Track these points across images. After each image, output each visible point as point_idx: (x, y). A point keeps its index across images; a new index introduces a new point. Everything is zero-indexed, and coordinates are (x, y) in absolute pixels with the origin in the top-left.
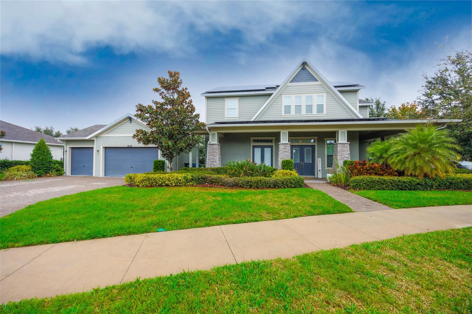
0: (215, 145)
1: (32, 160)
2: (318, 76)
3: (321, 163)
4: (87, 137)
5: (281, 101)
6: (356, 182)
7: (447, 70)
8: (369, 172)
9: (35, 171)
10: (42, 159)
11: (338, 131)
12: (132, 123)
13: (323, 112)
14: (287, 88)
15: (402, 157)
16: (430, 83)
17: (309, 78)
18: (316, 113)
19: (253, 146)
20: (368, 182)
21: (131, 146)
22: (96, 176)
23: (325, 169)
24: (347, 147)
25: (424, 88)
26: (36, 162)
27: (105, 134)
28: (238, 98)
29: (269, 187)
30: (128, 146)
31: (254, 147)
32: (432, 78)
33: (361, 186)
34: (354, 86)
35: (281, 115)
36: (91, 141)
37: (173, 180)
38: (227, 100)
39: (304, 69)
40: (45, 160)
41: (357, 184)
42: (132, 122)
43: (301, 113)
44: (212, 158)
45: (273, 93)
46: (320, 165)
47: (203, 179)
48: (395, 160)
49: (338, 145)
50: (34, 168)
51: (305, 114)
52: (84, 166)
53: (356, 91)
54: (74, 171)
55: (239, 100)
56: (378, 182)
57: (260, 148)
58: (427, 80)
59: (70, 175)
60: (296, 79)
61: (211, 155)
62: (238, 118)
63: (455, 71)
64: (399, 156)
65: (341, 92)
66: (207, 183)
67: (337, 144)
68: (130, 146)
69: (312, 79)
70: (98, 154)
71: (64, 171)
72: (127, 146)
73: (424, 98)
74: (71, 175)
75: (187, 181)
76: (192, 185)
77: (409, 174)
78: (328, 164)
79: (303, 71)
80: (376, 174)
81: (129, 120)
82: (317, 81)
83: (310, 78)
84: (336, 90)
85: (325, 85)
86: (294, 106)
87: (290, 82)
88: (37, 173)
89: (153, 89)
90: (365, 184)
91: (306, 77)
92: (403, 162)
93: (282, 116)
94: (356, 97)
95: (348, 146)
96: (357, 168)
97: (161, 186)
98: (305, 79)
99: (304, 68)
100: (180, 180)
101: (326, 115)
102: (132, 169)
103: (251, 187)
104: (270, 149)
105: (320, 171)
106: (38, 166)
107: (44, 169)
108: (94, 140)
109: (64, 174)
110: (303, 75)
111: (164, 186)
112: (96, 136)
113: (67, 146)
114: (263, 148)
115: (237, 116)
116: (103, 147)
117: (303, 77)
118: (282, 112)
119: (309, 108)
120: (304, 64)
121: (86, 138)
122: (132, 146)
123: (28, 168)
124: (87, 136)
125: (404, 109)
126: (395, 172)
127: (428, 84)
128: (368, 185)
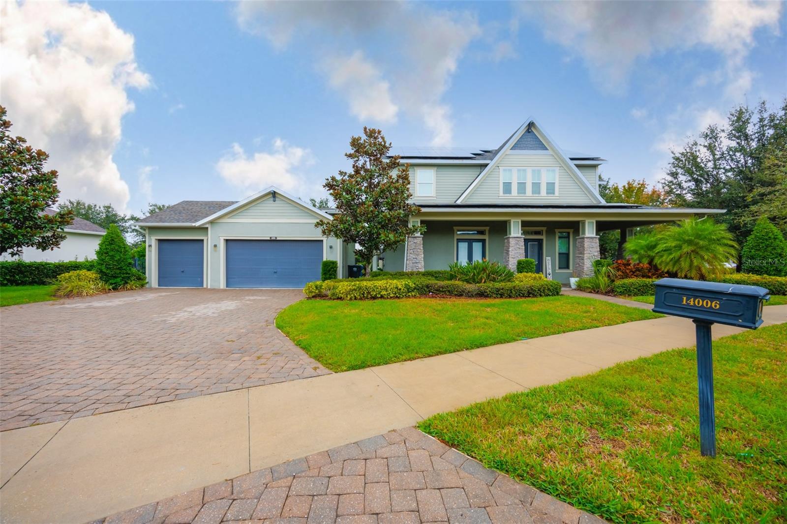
0: (417, 238)
1: (101, 261)
2: (548, 142)
3: (550, 263)
4: (197, 223)
5: (497, 176)
6: (624, 287)
7: (696, 144)
8: (635, 274)
9: (106, 281)
10: (119, 260)
11: (585, 220)
12: (276, 202)
13: (554, 193)
14: (507, 157)
15: (676, 255)
16: (677, 159)
17: (536, 145)
18: (546, 195)
19: (457, 239)
20: (640, 286)
21: (276, 238)
22: (213, 288)
23: (556, 271)
24: (596, 243)
25: (670, 165)
26: (109, 265)
27: (229, 218)
28: (435, 168)
29: (524, 296)
30: (271, 238)
31: (459, 240)
32: (680, 154)
33: (631, 292)
34: (593, 159)
35: (498, 195)
36: (203, 229)
37: (391, 289)
38: (418, 170)
39: (529, 132)
40: (123, 261)
41: (626, 290)
42: (277, 199)
43: (525, 193)
44: (414, 257)
45: (489, 164)
46: (550, 266)
47: (427, 287)
48: (667, 258)
49: (586, 239)
50: (106, 275)
51: (531, 195)
52: (183, 272)
53: (595, 167)
54: (164, 279)
55: (437, 171)
56: (651, 285)
57: (467, 243)
58: (673, 155)
59: (157, 287)
60: (519, 146)
61: (412, 253)
62: (435, 198)
63: (705, 146)
64: (671, 254)
65: (578, 166)
66: (431, 293)
67: (583, 238)
68: (274, 238)
69: (541, 146)
70: (216, 251)
71: (147, 281)
72: (269, 239)
73: (670, 178)
74: (159, 286)
75: (409, 289)
76: (415, 297)
77: (683, 276)
78: (559, 266)
79: (529, 134)
80: (643, 276)
81: (271, 196)
82: (547, 149)
83: (538, 145)
84: (572, 164)
85: (557, 156)
86: (517, 184)
87: (511, 149)
88: (111, 284)
89: (346, 154)
90: (636, 288)
91: (532, 143)
92: (677, 261)
93: (500, 198)
94: (594, 174)
95: (598, 241)
96: (620, 269)
97: (374, 298)
98: (530, 146)
99: (530, 130)
100: (400, 289)
101: (558, 198)
102: (275, 276)
103: (501, 297)
104: (480, 244)
105: (549, 275)
106: (111, 272)
107: (122, 276)
108: (207, 228)
109: (147, 286)
110: (529, 139)
111: (379, 298)
112: (212, 222)
113: (152, 237)
114: (470, 242)
115: (433, 194)
116: (224, 239)
117: (529, 142)
118: (499, 191)
119: (536, 187)
120: (531, 125)
121: (194, 224)
122: (278, 239)
123: (92, 274)
124: (196, 221)
125: (629, 188)
126: (666, 273)
127: (674, 160)
128: (639, 290)
